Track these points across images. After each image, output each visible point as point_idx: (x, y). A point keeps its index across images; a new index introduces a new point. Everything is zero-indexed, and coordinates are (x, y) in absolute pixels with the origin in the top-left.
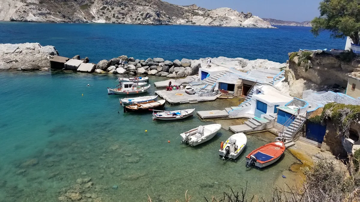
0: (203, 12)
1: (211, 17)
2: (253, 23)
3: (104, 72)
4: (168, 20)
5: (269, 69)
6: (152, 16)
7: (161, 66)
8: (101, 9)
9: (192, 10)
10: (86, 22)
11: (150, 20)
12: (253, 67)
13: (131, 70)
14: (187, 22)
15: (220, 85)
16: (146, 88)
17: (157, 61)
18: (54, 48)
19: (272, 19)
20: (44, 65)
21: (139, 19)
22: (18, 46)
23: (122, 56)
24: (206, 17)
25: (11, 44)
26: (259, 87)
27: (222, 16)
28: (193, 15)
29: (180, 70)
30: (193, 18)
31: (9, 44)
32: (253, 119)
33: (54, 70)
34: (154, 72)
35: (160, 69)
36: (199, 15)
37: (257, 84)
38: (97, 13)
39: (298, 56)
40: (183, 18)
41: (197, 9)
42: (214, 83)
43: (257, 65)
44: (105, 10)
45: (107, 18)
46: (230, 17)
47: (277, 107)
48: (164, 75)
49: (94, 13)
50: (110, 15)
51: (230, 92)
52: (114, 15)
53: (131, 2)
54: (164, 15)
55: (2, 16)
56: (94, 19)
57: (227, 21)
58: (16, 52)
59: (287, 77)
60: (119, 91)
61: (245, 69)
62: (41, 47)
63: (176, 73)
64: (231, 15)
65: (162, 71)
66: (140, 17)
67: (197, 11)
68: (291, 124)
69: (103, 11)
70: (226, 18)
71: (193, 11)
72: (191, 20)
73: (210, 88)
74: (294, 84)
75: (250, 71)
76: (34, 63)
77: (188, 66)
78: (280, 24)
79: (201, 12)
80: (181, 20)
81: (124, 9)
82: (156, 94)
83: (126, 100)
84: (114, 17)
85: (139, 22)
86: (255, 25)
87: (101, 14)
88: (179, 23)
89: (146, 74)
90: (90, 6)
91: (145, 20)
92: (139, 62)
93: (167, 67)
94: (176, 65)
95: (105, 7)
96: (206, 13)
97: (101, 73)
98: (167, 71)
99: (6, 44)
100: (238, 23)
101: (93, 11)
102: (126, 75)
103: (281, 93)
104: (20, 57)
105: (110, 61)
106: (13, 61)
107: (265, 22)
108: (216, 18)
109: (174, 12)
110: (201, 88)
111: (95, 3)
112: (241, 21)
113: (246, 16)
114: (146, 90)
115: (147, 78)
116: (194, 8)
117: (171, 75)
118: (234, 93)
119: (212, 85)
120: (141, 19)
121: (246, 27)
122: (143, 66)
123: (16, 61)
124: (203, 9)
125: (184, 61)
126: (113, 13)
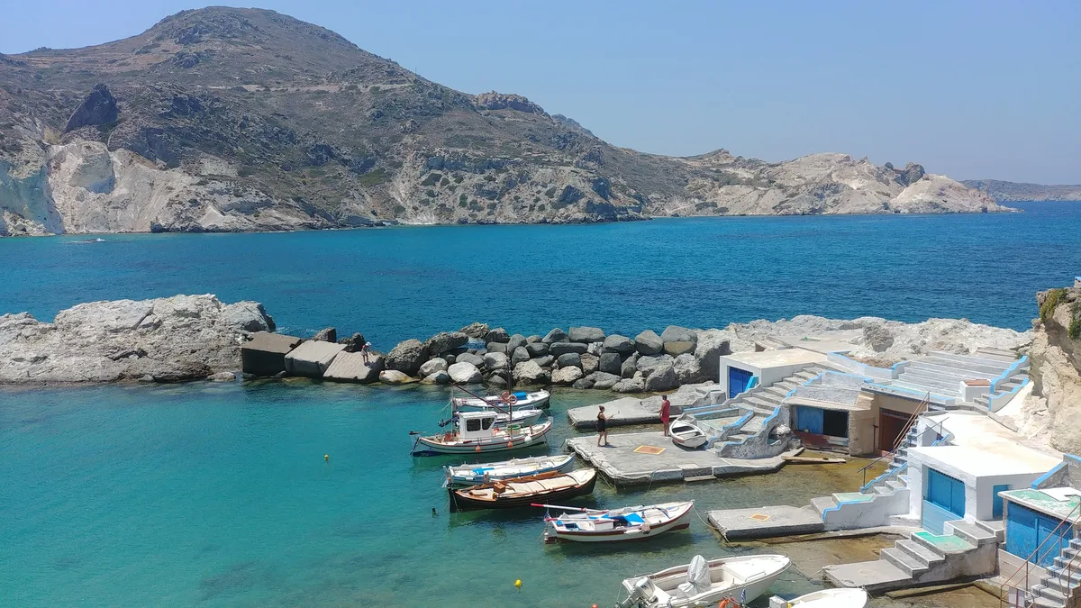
0: (753, 171)
1: (780, 187)
2: (928, 198)
3: (410, 379)
4: (635, 204)
5: (972, 351)
6: (583, 195)
7: (595, 354)
8: (424, 183)
9: (714, 169)
10: (377, 225)
11: (575, 209)
12: (914, 347)
13: (496, 371)
14: (699, 207)
15: (796, 415)
16: (538, 428)
17: (582, 338)
18: (261, 308)
19: (996, 183)
20: (223, 362)
21: (542, 208)
22: (151, 305)
23: (472, 327)
24: (762, 189)
25: (132, 301)
26: (937, 419)
27: (817, 181)
28: (717, 184)
29: (659, 367)
30: (720, 192)
31: (126, 302)
32: (914, 538)
33: (252, 379)
34: (568, 373)
35: (589, 363)
36: (739, 182)
37: (930, 410)
38: (412, 194)
39: (1070, 301)
40: (686, 198)
41: (733, 165)
42: (772, 409)
43: (928, 340)
44: (434, 185)
45: (443, 210)
46: (846, 182)
47: (1003, 494)
48: (604, 383)
49: (403, 195)
50: (451, 200)
51: (833, 439)
52: (463, 198)
53: (517, 157)
54: (623, 189)
55: (130, 218)
56: (402, 215)
57: (836, 197)
58: (144, 326)
59: (1037, 378)
60: (450, 443)
61: (890, 354)
62: (218, 307)
63: (645, 375)
64: (850, 176)
65: (597, 369)
66: (544, 200)
67: (731, 170)
68: (1057, 558)
69: (430, 188)
70: (836, 189)
71: (718, 171)
72: (713, 199)
73: (757, 426)
74: (1065, 404)
75: (903, 362)
76: (192, 359)
77: (687, 352)
78: (1027, 197)
79: (743, 174)
80: (677, 202)
81: (494, 180)
82: (571, 449)
83: (465, 472)
84: (463, 204)
85: (542, 217)
86: (936, 206)
87: (424, 197)
88: (671, 212)
89: (542, 382)
90: (390, 174)
91: (562, 210)
92: (523, 344)
93: (613, 356)
94: (645, 350)
95: (437, 178)
96: (762, 175)
97: (397, 383)
98: (615, 370)
99: (116, 303)
100: (876, 200)
101: (400, 189)
102: (480, 386)
103: (1019, 440)
104: (153, 341)
105: (430, 342)
106: (131, 354)
107: (972, 192)
108: (798, 187)
109: (655, 180)
110: (724, 428)
111: (405, 165)
112: (888, 195)
113: (904, 179)
114: (539, 436)
115: (543, 395)
116: (720, 162)
117: (627, 383)
118: (848, 442)
119: (765, 415)
120: (549, 208)
121: (907, 211)
122: (534, 355)
123: (142, 354)
124: (752, 164)
125: (673, 334)
126: (459, 192)
